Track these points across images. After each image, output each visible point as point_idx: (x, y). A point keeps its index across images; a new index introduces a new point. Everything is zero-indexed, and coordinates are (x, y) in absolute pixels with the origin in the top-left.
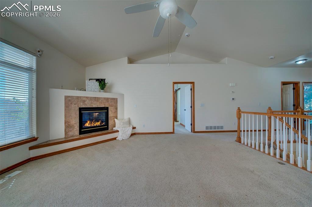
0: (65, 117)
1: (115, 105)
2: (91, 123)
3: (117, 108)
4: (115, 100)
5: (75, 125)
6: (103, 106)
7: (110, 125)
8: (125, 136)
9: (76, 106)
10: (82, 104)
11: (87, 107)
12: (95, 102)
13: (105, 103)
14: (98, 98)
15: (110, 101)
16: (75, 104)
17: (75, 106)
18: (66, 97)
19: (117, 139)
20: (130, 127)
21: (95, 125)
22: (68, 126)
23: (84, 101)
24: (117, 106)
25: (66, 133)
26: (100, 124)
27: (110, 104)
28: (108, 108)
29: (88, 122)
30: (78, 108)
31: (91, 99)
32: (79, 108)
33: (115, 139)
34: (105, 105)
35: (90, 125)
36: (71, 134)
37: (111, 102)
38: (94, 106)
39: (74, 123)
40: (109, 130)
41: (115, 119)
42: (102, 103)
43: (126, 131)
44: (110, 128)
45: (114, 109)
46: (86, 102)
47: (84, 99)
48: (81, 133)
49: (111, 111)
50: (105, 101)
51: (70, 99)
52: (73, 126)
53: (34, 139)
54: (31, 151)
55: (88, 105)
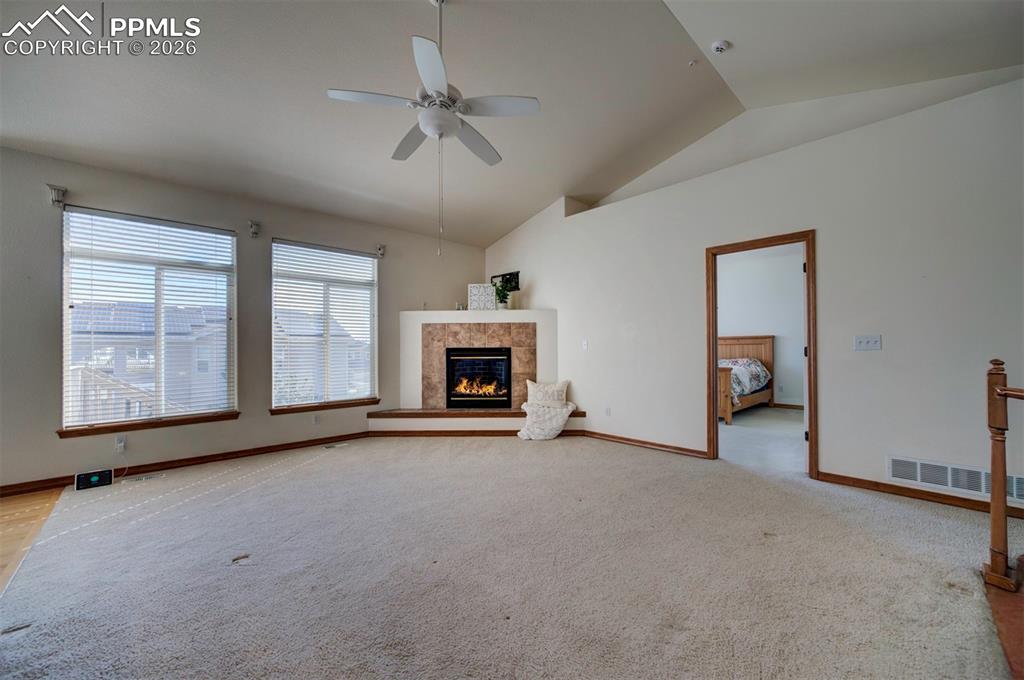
0: (423, 367)
1: (529, 341)
2: (472, 385)
3: (535, 350)
4: (530, 330)
5: (439, 386)
6: (496, 344)
7: (516, 394)
8: (537, 431)
9: (441, 344)
10: (451, 339)
11: (461, 346)
12: (479, 336)
13: (502, 338)
14: (485, 324)
15: (514, 331)
16: (439, 341)
17: (439, 344)
18: (425, 326)
19: (519, 434)
20: (565, 410)
21: (481, 392)
22: (428, 387)
23: (456, 334)
24: (535, 345)
25: (424, 400)
26: (495, 390)
27: (516, 339)
28: (509, 350)
29: (465, 382)
30: (444, 349)
31: (469, 328)
32: (447, 349)
33: (514, 433)
34: (501, 341)
35: (468, 392)
36: (432, 402)
37: (519, 333)
38: (477, 345)
39: (437, 380)
40: (513, 409)
41: (528, 381)
42: (493, 337)
43: (547, 416)
44: (514, 405)
45: (524, 353)
46: (460, 337)
47: (457, 328)
48: (450, 404)
49: (518, 358)
50: (502, 332)
51: (430, 329)
52: (435, 386)
53: (374, 401)
54: (370, 420)
55: (463, 342)
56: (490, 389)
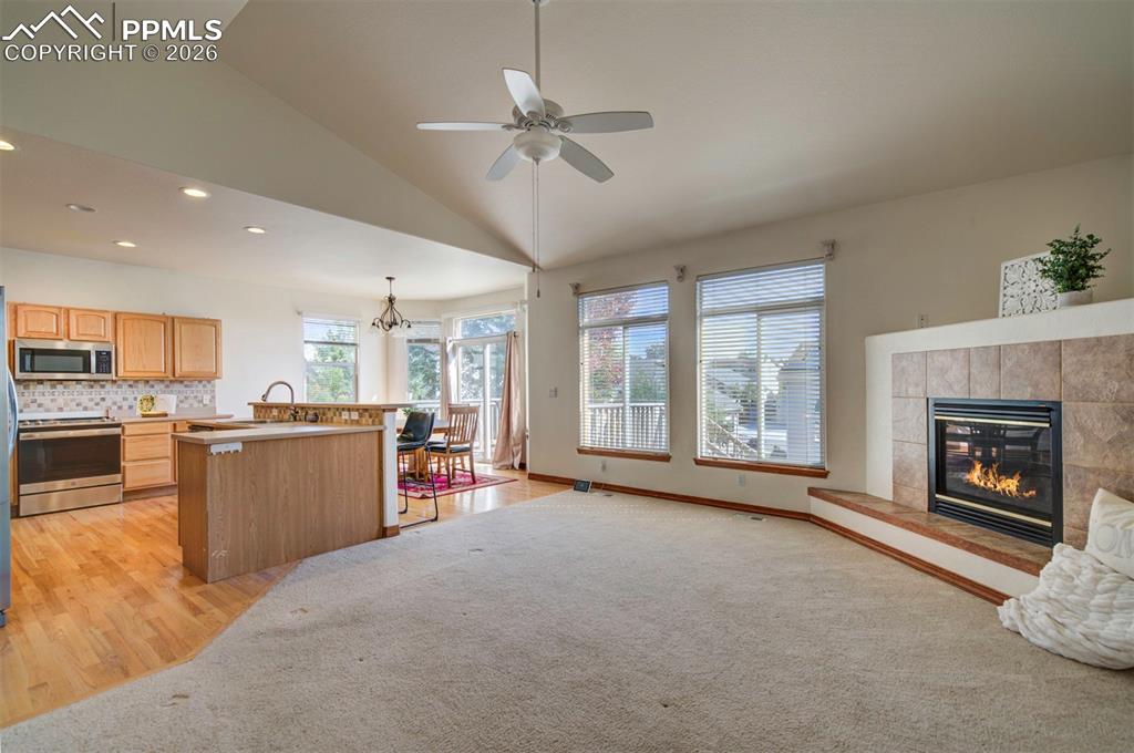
1: (1113, 387)
2: (986, 473)
4: (1117, 354)
5: (916, 466)
6: (1023, 392)
9: (921, 390)
10: (935, 381)
11: (952, 396)
12: (986, 374)
13: (1038, 378)
14: (998, 348)
15: (1070, 360)
16: (916, 385)
17: (916, 390)
18: (896, 360)
23: (943, 372)
30: (925, 399)
31: (967, 360)
33: (998, 598)
34: (1036, 386)
38: (981, 393)
39: (913, 456)
42: (1016, 376)
46: (950, 377)
47: (944, 361)
48: (932, 506)
50: (1038, 364)
51: (904, 363)
53: (819, 472)
54: (811, 498)
55: (956, 388)
56: (1010, 485)
